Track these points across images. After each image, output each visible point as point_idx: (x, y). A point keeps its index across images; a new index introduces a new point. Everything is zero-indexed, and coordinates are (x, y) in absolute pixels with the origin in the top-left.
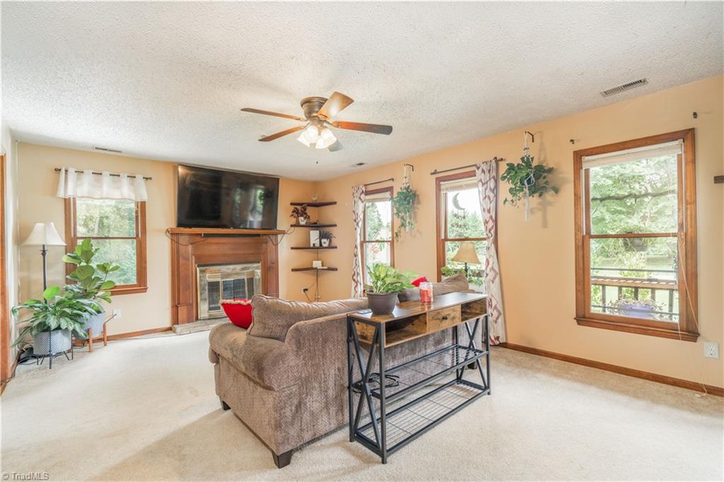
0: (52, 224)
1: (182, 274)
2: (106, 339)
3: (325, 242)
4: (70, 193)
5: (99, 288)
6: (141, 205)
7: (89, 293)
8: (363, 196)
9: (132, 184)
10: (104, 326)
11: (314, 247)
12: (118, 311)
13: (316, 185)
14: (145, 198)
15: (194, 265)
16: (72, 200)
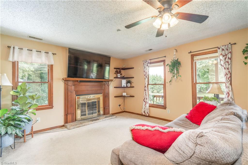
0: (5, 74)
1: (69, 100)
2: (33, 133)
3: (129, 85)
4: (16, 59)
5: (30, 108)
6: (51, 66)
7: (24, 111)
8: (149, 65)
9: (47, 56)
10: (32, 127)
11: (124, 87)
12: (39, 119)
13: (123, 60)
14: (52, 63)
15: (75, 95)
16: (16, 62)
